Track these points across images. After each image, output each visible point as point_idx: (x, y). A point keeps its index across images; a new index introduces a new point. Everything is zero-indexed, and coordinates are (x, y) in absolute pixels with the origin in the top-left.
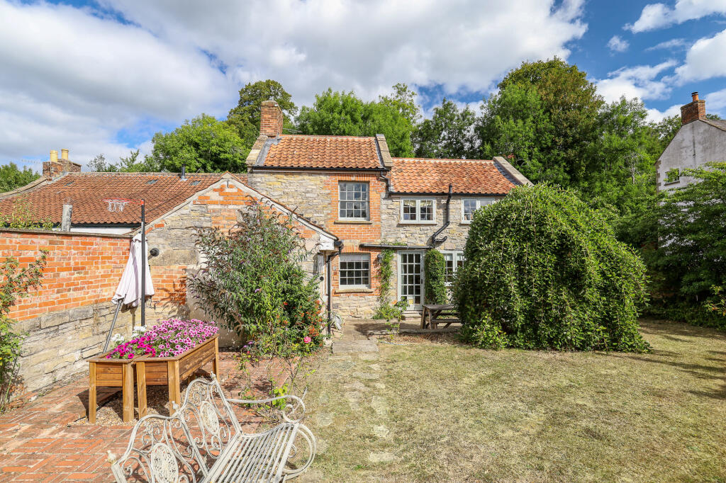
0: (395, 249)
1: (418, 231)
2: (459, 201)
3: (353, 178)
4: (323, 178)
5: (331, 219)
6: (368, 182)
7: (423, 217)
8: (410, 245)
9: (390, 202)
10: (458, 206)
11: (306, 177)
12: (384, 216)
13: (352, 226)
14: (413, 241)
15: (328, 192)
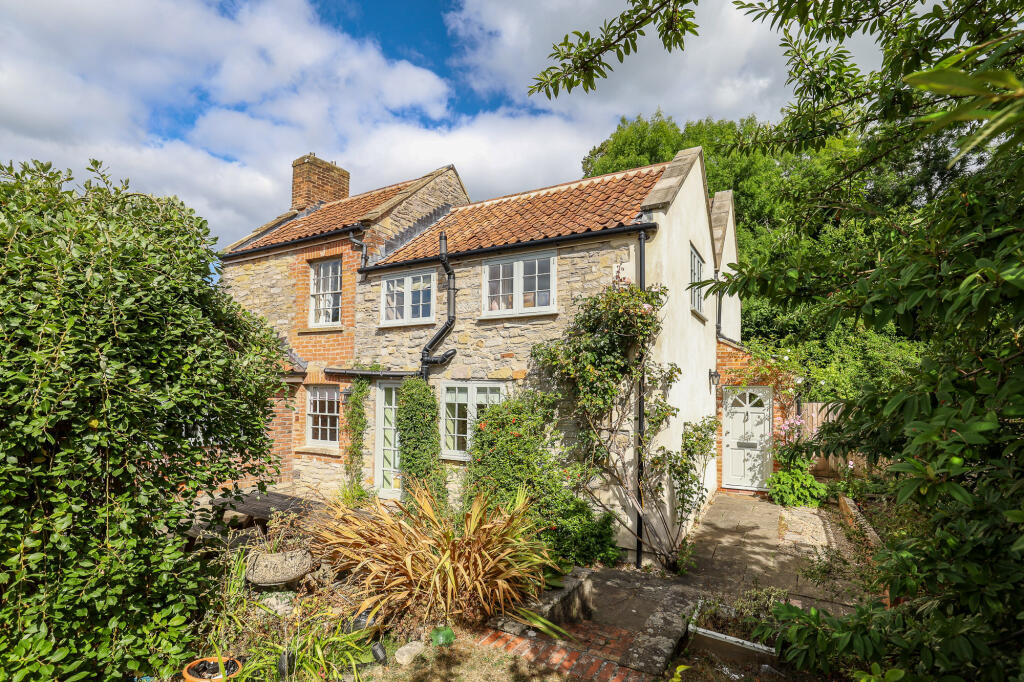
0: (372, 379)
1: (407, 342)
2: (478, 269)
3: (323, 253)
4: (290, 259)
5: (295, 326)
6: (340, 256)
7: (415, 313)
8: (395, 370)
9: (368, 287)
10: (476, 281)
11: (272, 262)
12: (359, 316)
13: (319, 338)
14: (399, 361)
15: (293, 281)
